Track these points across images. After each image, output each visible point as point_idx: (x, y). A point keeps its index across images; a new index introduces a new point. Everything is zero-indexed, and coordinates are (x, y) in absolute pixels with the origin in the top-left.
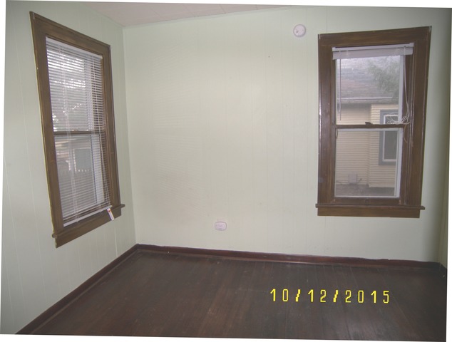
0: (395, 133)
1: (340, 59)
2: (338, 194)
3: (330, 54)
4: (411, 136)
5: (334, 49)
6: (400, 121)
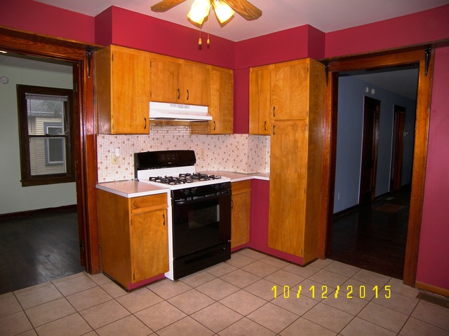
0: (61, 139)
1: (30, 99)
2: (33, 173)
3: (24, 96)
4: (69, 141)
5: (26, 94)
6: (63, 134)
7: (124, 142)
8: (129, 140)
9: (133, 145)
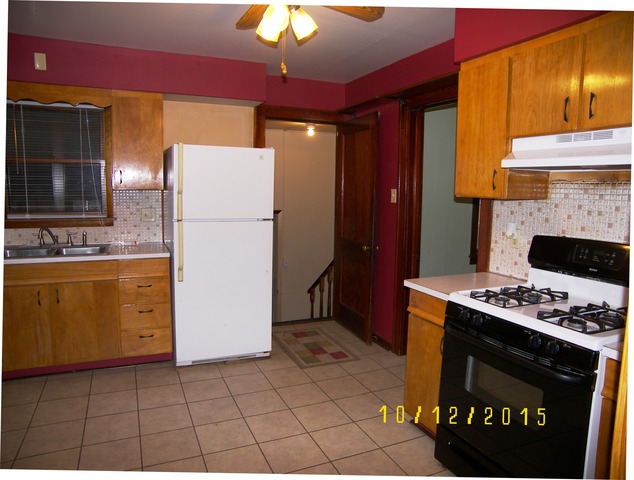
7: (531, 214)
8: (539, 210)
9: (547, 220)
